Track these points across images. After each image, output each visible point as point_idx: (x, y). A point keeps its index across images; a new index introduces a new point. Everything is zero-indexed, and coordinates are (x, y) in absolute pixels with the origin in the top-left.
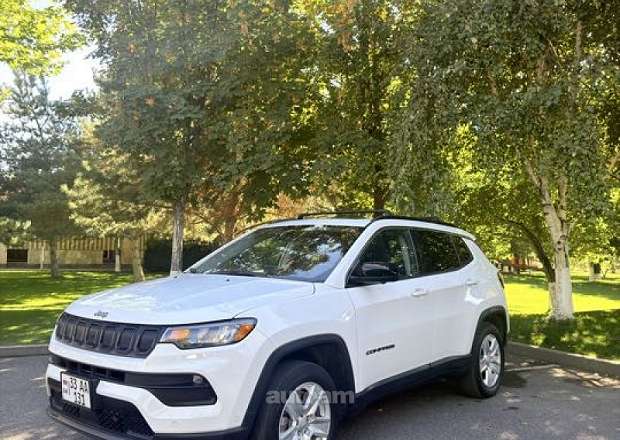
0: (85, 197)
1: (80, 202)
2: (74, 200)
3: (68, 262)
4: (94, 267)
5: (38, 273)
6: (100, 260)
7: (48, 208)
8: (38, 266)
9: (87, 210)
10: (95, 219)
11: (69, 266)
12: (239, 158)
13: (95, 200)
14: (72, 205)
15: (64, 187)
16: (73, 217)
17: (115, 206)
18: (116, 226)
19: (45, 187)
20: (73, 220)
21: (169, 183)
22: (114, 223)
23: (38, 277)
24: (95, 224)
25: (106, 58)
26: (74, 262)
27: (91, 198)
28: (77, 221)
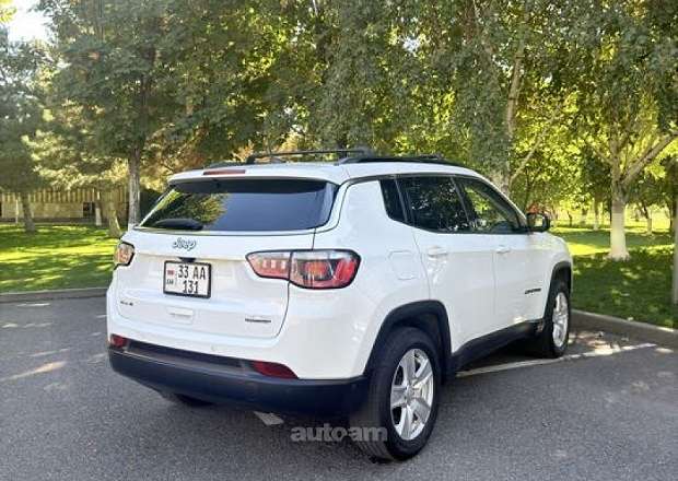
0: (48, 148)
1: (44, 154)
2: (37, 151)
3: (46, 216)
4: (74, 221)
5: (13, 228)
6: (80, 214)
7: (13, 159)
8: (13, 220)
9: (50, 162)
10: (60, 171)
11: (47, 220)
12: (190, 111)
13: (58, 152)
14: (35, 157)
15: (26, 139)
16: (37, 169)
17: (78, 159)
18: (82, 178)
19: (10, 137)
20: (37, 173)
21: (120, 136)
22: (80, 175)
23: (12, 231)
24: (61, 176)
25: (48, 11)
26: (53, 216)
27: (54, 150)
28: (42, 173)
